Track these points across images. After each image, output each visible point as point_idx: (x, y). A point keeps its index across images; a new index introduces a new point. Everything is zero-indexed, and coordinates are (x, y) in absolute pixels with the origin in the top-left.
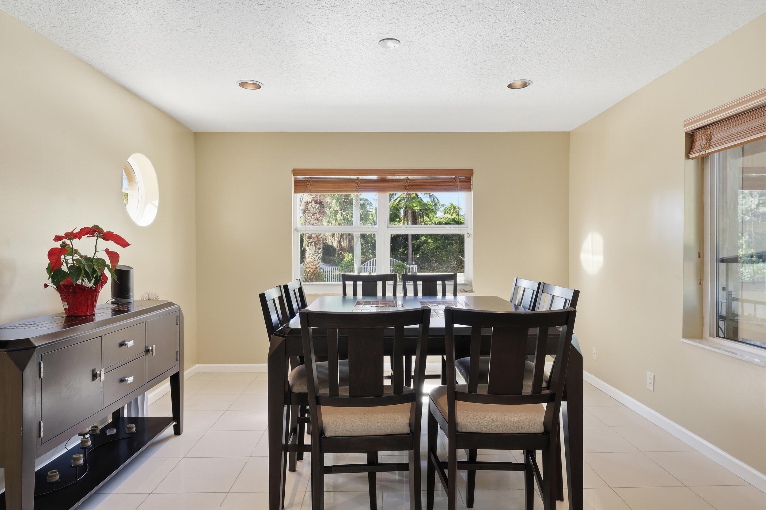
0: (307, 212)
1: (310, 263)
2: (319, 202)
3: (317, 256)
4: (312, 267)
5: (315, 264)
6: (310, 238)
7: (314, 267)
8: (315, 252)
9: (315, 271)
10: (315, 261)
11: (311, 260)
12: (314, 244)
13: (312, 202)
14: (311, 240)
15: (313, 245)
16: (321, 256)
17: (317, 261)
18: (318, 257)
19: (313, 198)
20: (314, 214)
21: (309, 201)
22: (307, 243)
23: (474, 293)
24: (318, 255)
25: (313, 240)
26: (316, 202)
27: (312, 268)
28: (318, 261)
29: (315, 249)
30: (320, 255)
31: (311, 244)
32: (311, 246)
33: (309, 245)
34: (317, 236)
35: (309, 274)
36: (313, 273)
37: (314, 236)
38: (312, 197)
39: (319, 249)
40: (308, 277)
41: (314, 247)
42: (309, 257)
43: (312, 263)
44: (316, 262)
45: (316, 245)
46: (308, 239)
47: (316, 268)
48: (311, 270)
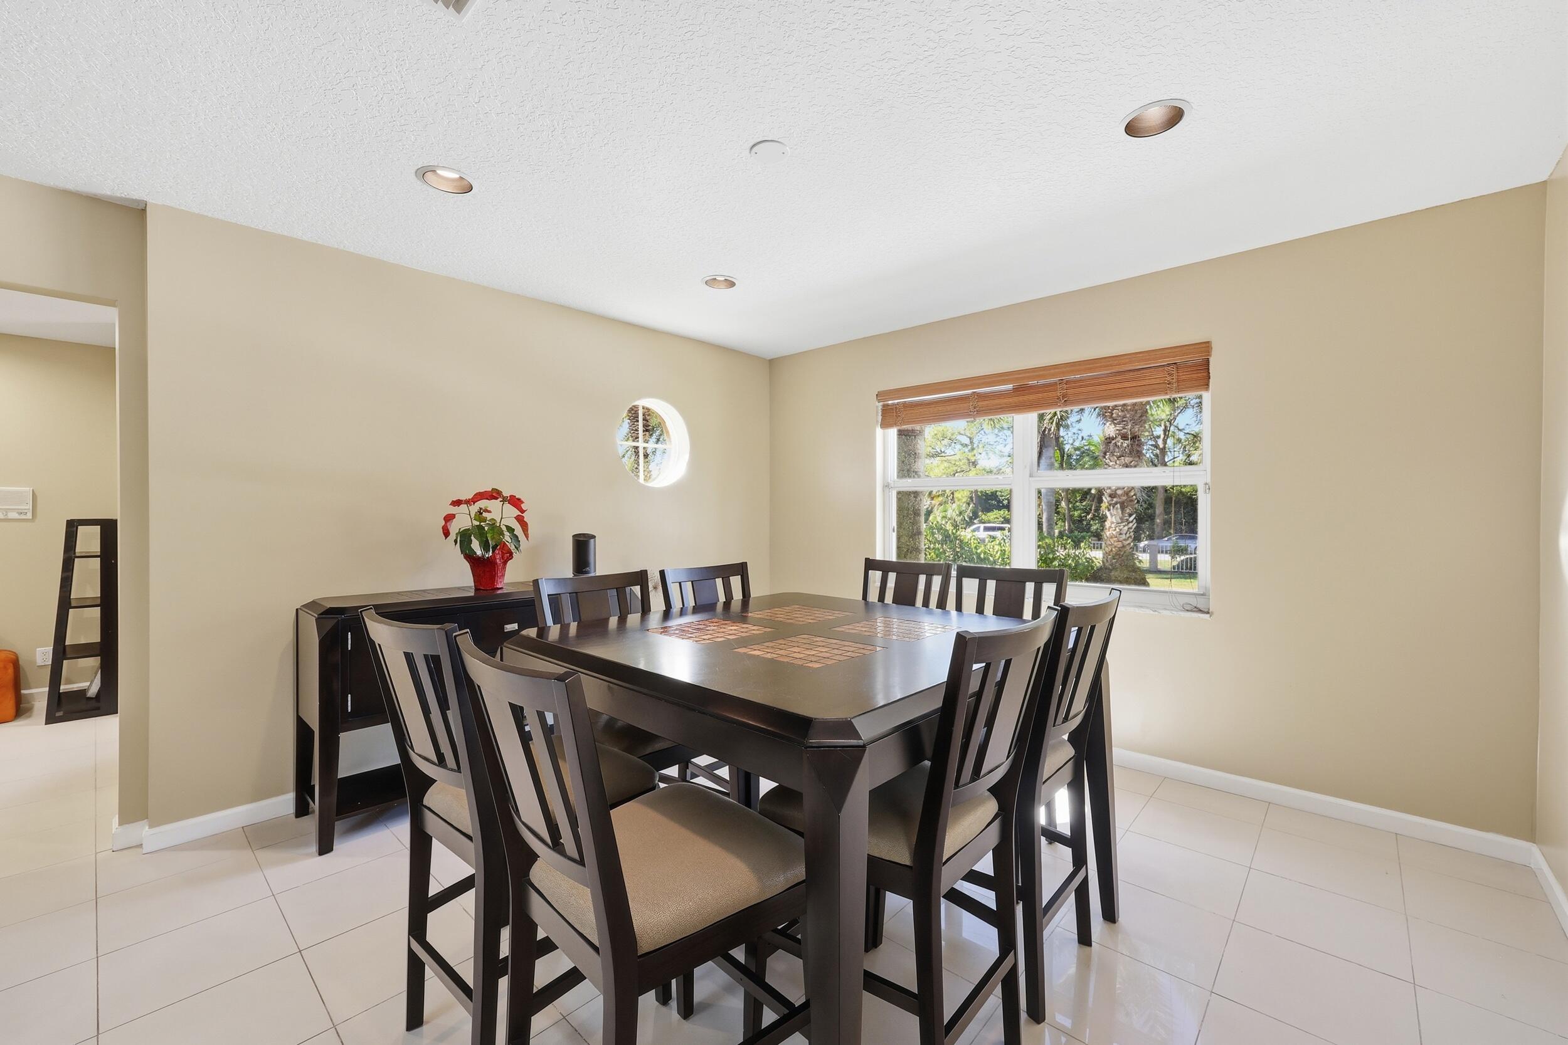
0: (1108, 454)
1: (1112, 538)
2: (1130, 437)
3: (1124, 526)
4: (1116, 544)
5: (1121, 539)
6: (1112, 496)
7: (1120, 545)
8: (1121, 519)
9: (1120, 550)
10: (1121, 534)
11: (1114, 533)
12: (1119, 507)
13: (1116, 437)
14: (1115, 499)
15: (1117, 508)
16: (1134, 527)
17: (1126, 534)
18: (1126, 528)
19: (1119, 430)
20: (1120, 457)
21: (1111, 436)
22: (1107, 504)
23: (1210, 616)
24: (1128, 524)
25: (1119, 500)
26: (1124, 437)
27: (1115, 547)
28: (1128, 535)
29: (1121, 515)
30: (1131, 525)
31: (1113, 507)
32: (1115, 511)
33: (1112, 508)
34: (1127, 493)
35: (1110, 555)
36: (1116, 554)
37: (1119, 492)
38: (1117, 430)
39: (1130, 515)
40: (1107, 560)
41: (1120, 512)
42: (1110, 527)
43: (1116, 537)
44: (1124, 537)
45: (1123, 508)
46: (1109, 499)
47: (1124, 546)
48: (1114, 549)
